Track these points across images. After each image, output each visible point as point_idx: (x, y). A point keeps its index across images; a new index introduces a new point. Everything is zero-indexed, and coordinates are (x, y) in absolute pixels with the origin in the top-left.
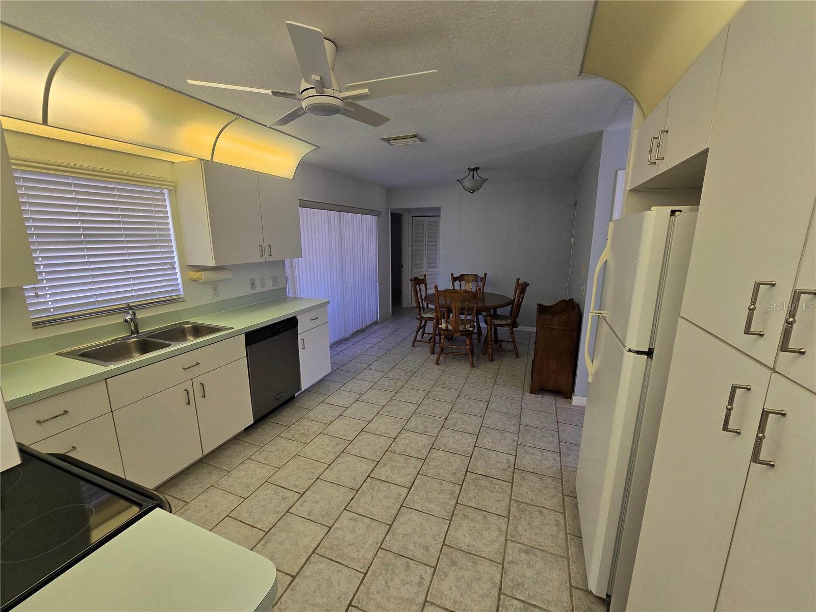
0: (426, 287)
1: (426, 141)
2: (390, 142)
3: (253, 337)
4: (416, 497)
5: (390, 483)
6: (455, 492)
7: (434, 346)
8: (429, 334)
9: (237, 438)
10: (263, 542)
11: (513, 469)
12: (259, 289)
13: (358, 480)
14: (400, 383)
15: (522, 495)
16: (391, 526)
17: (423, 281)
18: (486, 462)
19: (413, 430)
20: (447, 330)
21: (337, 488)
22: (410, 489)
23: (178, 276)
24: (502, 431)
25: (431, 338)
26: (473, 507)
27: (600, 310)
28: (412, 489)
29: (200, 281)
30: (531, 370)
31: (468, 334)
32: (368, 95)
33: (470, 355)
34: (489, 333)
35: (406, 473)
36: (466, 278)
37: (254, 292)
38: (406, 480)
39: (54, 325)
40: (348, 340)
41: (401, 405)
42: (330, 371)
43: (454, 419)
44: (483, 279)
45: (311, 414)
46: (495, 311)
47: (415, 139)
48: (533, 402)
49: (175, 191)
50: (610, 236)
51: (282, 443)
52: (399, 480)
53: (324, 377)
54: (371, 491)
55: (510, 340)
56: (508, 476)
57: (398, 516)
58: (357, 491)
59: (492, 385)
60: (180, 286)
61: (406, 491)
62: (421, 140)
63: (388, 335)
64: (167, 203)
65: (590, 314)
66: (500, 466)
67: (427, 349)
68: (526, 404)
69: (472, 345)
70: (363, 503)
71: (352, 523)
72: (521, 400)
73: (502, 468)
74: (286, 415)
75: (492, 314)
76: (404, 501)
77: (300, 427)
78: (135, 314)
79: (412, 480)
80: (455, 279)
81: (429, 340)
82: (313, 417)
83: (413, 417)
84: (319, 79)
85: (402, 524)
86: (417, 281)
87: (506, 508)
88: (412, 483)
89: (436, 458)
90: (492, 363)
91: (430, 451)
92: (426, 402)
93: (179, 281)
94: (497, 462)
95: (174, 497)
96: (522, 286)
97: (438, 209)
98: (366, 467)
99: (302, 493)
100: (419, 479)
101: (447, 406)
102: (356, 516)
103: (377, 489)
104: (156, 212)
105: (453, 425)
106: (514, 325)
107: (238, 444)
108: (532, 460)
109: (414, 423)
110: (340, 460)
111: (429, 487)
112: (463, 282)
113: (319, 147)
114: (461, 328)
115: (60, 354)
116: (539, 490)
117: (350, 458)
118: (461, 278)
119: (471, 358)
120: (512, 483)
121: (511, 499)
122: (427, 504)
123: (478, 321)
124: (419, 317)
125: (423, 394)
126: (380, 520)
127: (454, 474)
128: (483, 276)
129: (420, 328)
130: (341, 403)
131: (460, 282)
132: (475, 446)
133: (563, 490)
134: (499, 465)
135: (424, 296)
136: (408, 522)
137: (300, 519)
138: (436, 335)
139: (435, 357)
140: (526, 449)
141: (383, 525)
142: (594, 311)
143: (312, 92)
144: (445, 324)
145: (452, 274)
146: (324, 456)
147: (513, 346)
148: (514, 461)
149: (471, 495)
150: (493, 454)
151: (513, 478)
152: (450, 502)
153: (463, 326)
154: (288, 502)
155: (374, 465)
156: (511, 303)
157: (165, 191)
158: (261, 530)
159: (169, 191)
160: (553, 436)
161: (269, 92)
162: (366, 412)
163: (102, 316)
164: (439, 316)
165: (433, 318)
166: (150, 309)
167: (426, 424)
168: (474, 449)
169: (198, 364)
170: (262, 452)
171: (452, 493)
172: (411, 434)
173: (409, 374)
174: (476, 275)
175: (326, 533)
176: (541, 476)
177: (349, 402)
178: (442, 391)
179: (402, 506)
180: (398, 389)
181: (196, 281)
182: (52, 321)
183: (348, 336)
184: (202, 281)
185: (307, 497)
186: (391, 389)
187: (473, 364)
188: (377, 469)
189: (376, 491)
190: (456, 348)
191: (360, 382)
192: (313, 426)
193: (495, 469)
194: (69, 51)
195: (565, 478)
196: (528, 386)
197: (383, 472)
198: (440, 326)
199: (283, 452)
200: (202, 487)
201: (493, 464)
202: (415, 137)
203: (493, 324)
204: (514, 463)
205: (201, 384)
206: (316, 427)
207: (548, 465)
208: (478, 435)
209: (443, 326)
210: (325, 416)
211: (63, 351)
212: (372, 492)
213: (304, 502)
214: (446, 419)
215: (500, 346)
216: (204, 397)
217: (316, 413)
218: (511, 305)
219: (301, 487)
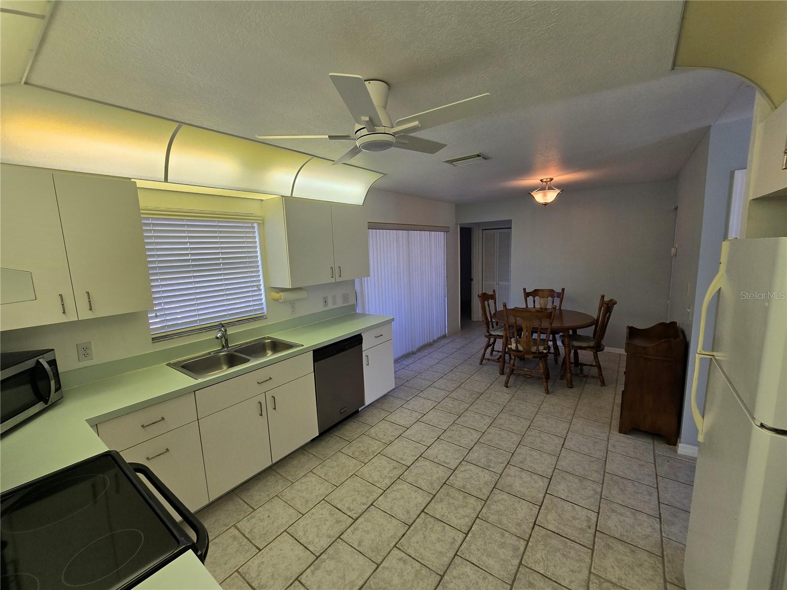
0: (495, 303)
1: (491, 158)
2: (454, 163)
3: (321, 354)
4: (473, 547)
5: (445, 523)
6: (519, 549)
7: (504, 367)
8: (498, 351)
9: (303, 449)
10: (312, 568)
11: (594, 531)
12: (331, 306)
13: (411, 514)
14: (464, 406)
15: (606, 569)
16: (442, 577)
17: (493, 297)
18: (559, 516)
19: (475, 462)
20: (517, 350)
21: (390, 519)
22: (467, 534)
23: (263, 297)
24: (582, 478)
25: (500, 357)
26: (540, 574)
27: (713, 351)
28: (469, 535)
29: (280, 301)
30: (621, 402)
31: (542, 356)
32: (419, 127)
33: (544, 379)
34: (567, 356)
35: (463, 514)
36: (540, 293)
37: (327, 308)
38: (464, 523)
39: (166, 340)
40: (415, 354)
41: (464, 431)
42: (394, 387)
43: (523, 455)
44: (561, 295)
45: (372, 430)
46: (575, 331)
47: (478, 158)
48: (623, 445)
49: (263, 223)
50: (724, 258)
51: (343, 459)
52: (455, 522)
53: (389, 392)
54: (424, 529)
55: (594, 363)
56: (587, 539)
57: (451, 567)
58: (410, 526)
59: (570, 417)
60: (264, 306)
61: (462, 536)
62: (485, 159)
63: (455, 350)
64: (257, 234)
65: (697, 355)
66: (577, 525)
67: (495, 369)
68: (614, 446)
69: (546, 369)
70: (414, 543)
71: (401, 564)
72: (606, 439)
73: (580, 527)
74: (351, 429)
75: (571, 335)
76: (458, 549)
77: (360, 445)
78: (226, 331)
79: (470, 524)
80: (527, 295)
81: (498, 359)
82: (373, 435)
83: (475, 448)
84: (368, 120)
85: (454, 578)
86: (485, 297)
87: (584, 583)
88: (470, 527)
89: (499, 501)
90: (571, 389)
91: (492, 491)
92: (492, 430)
93: (264, 300)
94: (574, 518)
95: (245, 502)
96: (607, 304)
97: (510, 221)
98: (420, 499)
99: (355, 518)
100: (478, 524)
101: (515, 439)
102: (406, 557)
103: (430, 528)
104: (248, 242)
105: (521, 462)
106: (598, 348)
107: (304, 455)
108: (621, 522)
109: (476, 454)
110: (395, 487)
111: (488, 536)
112: (537, 298)
113: (386, 174)
114: (534, 349)
115: (169, 365)
116: (629, 566)
117: (405, 486)
118: (535, 293)
119: (545, 383)
120: (593, 550)
121: (590, 572)
122: (484, 558)
123: (554, 340)
124: (488, 334)
125: (488, 421)
126: (430, 567)
127: (519, 525)
128: (560, 291)
129: (488, 346)
130: (402, 423)
131: (534, 298)
132: (546, 493)
133: (664, 573)
134: (576, 523)
135: (493, 312)
136: (461, 577)
137: (350, 549)
138: (506, 353)
139: (504, 378)
140: (612, 506)
141: (434, 575)
142: (703, 352)
143: (365, 132)
144: (515, 344)
145: (525, 289)
146: (381, 480)
147: (597, 371)
148: (595, 519)
149: (538, 556)
150: (568, 507)
151: (594, 543)
152: (512, 561)
153: (536, 348)
154: (341, 526)
155: (430, 499)
156: (595, 322)
157: (255, 225)
158: (312, 553)
159: (259, 224)
160: (650, 494)
161: (327, 137)
162: (427, 435)
163: (202, 332)
164: (508, 335)
165: (502, 336)
166: (238, 326)
167: (491, 457)
168: (544, 497)
169: (271, 378)
170: (323, 466)
171: (516, 549)
172: (472, 467)
173: (474, 396)
174: (552, 291)
175: (373, 570)
176: (633, 547)
177: (411, 422)
178: (510, 420)
179: (456, 554)
180: (462, 412)
181: (277, 300)
182: (166, 336)
183: (414, 350)
184: (282, 301)
185: (359, 525)
186: (453, 412)
187: (547, 390)
188: (432, 504)
189: (430, 530)
190: (528, 371)
191: (423, 400)
192: (372, 445)
193: (570, 526)
194: (181, 123)
195: (667, 556)
196: (616, 423)
197: (439, 509)
198: (509, 346)
199: (342, 469)
200: (268, 495)
201: (569, 520)
202: (478, 156)
203: (573, 346)
204: (595, 523)
205: (273, 397)
206: (376, 446)
207: (643, 533)
208: (551, 479)
209: (513, 346)
210: (385, 435)
211: (172, 362)
212: (425, 531)
213: (356, 529)
214: (513, 454)
215: (582, 370)
216: (275, 409)
217: (377, 431)
218: (594, 326)
219: (355, 511)
